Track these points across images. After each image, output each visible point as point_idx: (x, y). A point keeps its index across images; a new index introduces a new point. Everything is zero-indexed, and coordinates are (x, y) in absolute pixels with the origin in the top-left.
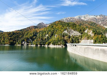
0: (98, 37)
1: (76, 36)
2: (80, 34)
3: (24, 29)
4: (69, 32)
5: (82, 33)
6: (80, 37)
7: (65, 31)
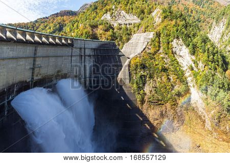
0: (168, 25)
1: (128, 26)
2: (138, 21)
3: (44, 18)
4: (114, 16)
5: (142, 19)
6: (136, 29)
7: (105, 15)
